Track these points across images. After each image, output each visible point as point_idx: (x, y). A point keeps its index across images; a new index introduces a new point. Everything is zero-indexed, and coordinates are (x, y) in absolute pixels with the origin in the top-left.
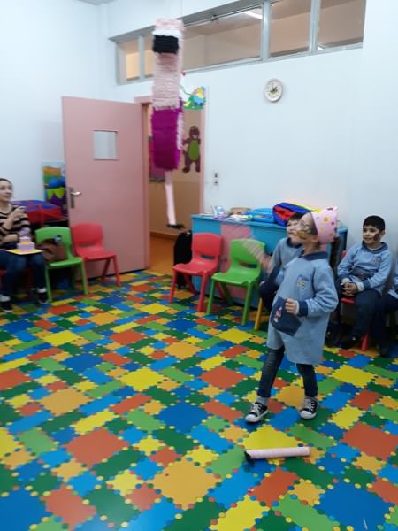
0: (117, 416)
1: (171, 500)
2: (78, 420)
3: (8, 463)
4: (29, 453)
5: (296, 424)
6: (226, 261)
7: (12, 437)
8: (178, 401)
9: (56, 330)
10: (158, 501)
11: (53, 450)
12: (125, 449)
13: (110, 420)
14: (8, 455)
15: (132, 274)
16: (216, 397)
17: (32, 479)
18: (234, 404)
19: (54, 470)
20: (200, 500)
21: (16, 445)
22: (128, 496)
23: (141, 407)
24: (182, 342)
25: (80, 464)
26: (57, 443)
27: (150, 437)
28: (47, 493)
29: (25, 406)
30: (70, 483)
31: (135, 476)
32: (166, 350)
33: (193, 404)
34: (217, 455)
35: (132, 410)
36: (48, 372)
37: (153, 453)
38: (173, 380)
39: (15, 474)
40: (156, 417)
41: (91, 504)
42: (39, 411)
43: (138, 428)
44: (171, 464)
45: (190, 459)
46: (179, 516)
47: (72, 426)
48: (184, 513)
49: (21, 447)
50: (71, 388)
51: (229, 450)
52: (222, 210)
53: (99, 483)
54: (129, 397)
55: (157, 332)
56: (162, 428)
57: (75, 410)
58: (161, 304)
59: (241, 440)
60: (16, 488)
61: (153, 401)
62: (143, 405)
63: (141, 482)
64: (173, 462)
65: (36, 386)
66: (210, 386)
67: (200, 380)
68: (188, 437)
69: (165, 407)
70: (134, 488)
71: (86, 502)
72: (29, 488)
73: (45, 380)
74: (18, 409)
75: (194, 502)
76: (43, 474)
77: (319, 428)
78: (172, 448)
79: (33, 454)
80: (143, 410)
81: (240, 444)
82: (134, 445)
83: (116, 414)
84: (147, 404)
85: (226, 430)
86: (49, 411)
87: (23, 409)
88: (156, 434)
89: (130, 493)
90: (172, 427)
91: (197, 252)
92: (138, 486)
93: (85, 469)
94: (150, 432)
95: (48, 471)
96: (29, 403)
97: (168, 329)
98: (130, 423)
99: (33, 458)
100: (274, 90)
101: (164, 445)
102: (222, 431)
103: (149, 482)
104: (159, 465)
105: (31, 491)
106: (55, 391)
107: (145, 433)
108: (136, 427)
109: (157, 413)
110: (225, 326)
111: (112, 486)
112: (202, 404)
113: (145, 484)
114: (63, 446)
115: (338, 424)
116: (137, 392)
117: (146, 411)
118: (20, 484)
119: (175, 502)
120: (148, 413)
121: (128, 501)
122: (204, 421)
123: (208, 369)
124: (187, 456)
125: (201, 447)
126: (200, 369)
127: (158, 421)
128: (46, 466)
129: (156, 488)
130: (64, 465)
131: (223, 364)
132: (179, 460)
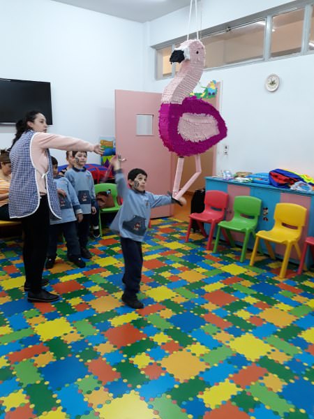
0: (140, 317)
1: (172, 375)
2: (114, 317)
3: (65, 340)
4: (79, 335)
5: (272, 336)
6: (231, 212)
7: (68, 324)
8: (185, 311)
9: (103, 256)
10: (163, 374)
11: (95, 334)
12: (144, 339)
13: (135, 319)
14: (65, 334)
15: (160, 220)
16: (214, 311)
17: (80, 351)
18: (226, 317)
19: (95, 347)
20: (193, 378)
21: (71, 329)
22: (143, 369)
23: (158, 313)
24: (192, 270)
25: (112, 346)
26: (98, 330)
27: (162, 333)
28: (89, 361)
29: (78, 305)
30: (105, 356)
31: (149, 357)
32: (180, 275)
33: (196, 314)
34: (209, 350)
35: (151, 314)
36: (96, 284)
37: (163, 344)
38: (183, 296)
39: (70, 347)
40: (167, 320)
41: (117, 371)
42: (88, 309)
43: (155, 326)
44: (175, 352)
45: (189, 351)
46: (176, 386)
47: (109, 320)
48: (180, 385)
49: (74, 330)
50: (110, 295)
51: (219, 348)
52: (230, 173)
53: (124, 358)
54: (150, 305)
55: (175, 262)
56: (171, 328)
57: (112, 310)
58: (179, 242)
59: (228, 342)
60: (70, 355)
61: (167, 309)
62: (159, 311)
63: (153, 361)
64: (177, 351)
65: (87, 292)
66: (210, 303)
67: (203, 298)
68: (190, 336)
69: (175, 314)
70: (147, 364)
71: (114, 369)
72: (78, 356)
73: (93, 289)
74: (74, 306)
75: (188, 378)
76: (87, 349)
77: (290, 340)
78: (177, 342)
79: (82, 336)
80: (159, 315)
81: (227, 344)
82: (150, 337)
83: (140, 315)
84: (162, 311)
85: (218, 334)
86: (94, 309)
87: (77, 306)
88: (167, 332)
89: (144, 367)
90: (178, 328)
91: (209, 205)
92: (151, 364)
93: (116, 349)
94: (163, 329)
95: (91, 347)
96: (81, 303)
97: (183, 261)
98: (149, 322)
99: (82, 338)
100: (273, 83)
101: (171, 339)
102: (215, 334)
103: (158, 362)
104: (167, 352)
105: (79, 358)
106: (99, 297)
107: (159, 330)
108: (152, 325)
109: (169, 318)
110: (227, 262)
111: (133, 361)
112: (203, 315)
113: (155, 363)
114: (102, 333)
115: (305, 339)
116: (156, 302)
117: (161, 315)
118: (72, 353)
119: (175, 377)
120: (163, 317)
121: (142, 372)
122: (202, 326)
123: (210, 291)
124: (187, 348)
125: (198, 343)
126: (204, 290)
127: (169, 323)
128: (90, 344)
129: (162, 366)
130: (101, 345)
131: (222, 289)
132: (181, 350)
